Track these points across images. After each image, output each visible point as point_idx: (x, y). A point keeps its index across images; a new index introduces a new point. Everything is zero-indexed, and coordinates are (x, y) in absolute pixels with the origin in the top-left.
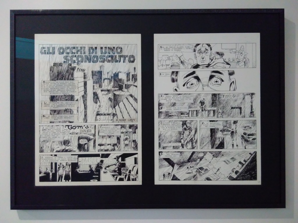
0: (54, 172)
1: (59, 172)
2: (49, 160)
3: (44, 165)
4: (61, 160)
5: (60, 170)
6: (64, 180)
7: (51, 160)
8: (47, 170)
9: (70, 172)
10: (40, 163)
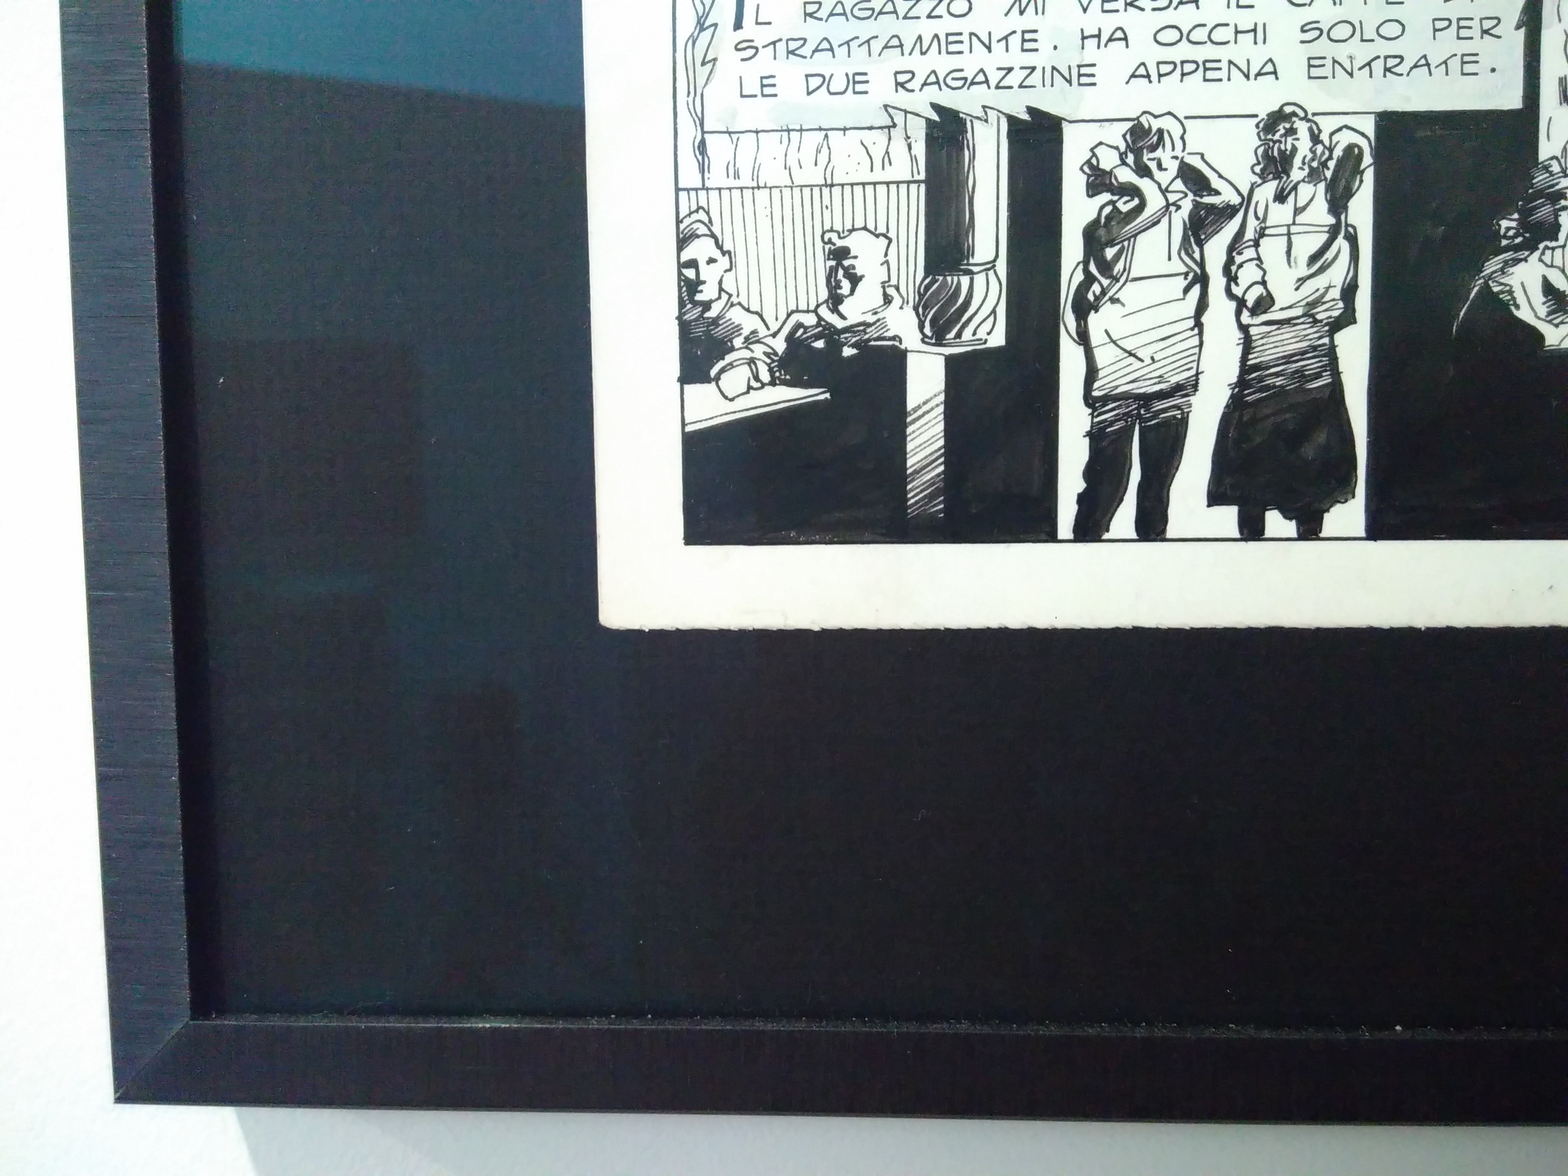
0: (998, 339)
1: (1094, 321)
2: (895, 61)
3: (773, 174)
4: (1153, 55)
5: (1129, 293)
6: (1216, 498)
7: (922, 66)
8: (835, 301)
9: (1347, 318)
10: (688, 133)
